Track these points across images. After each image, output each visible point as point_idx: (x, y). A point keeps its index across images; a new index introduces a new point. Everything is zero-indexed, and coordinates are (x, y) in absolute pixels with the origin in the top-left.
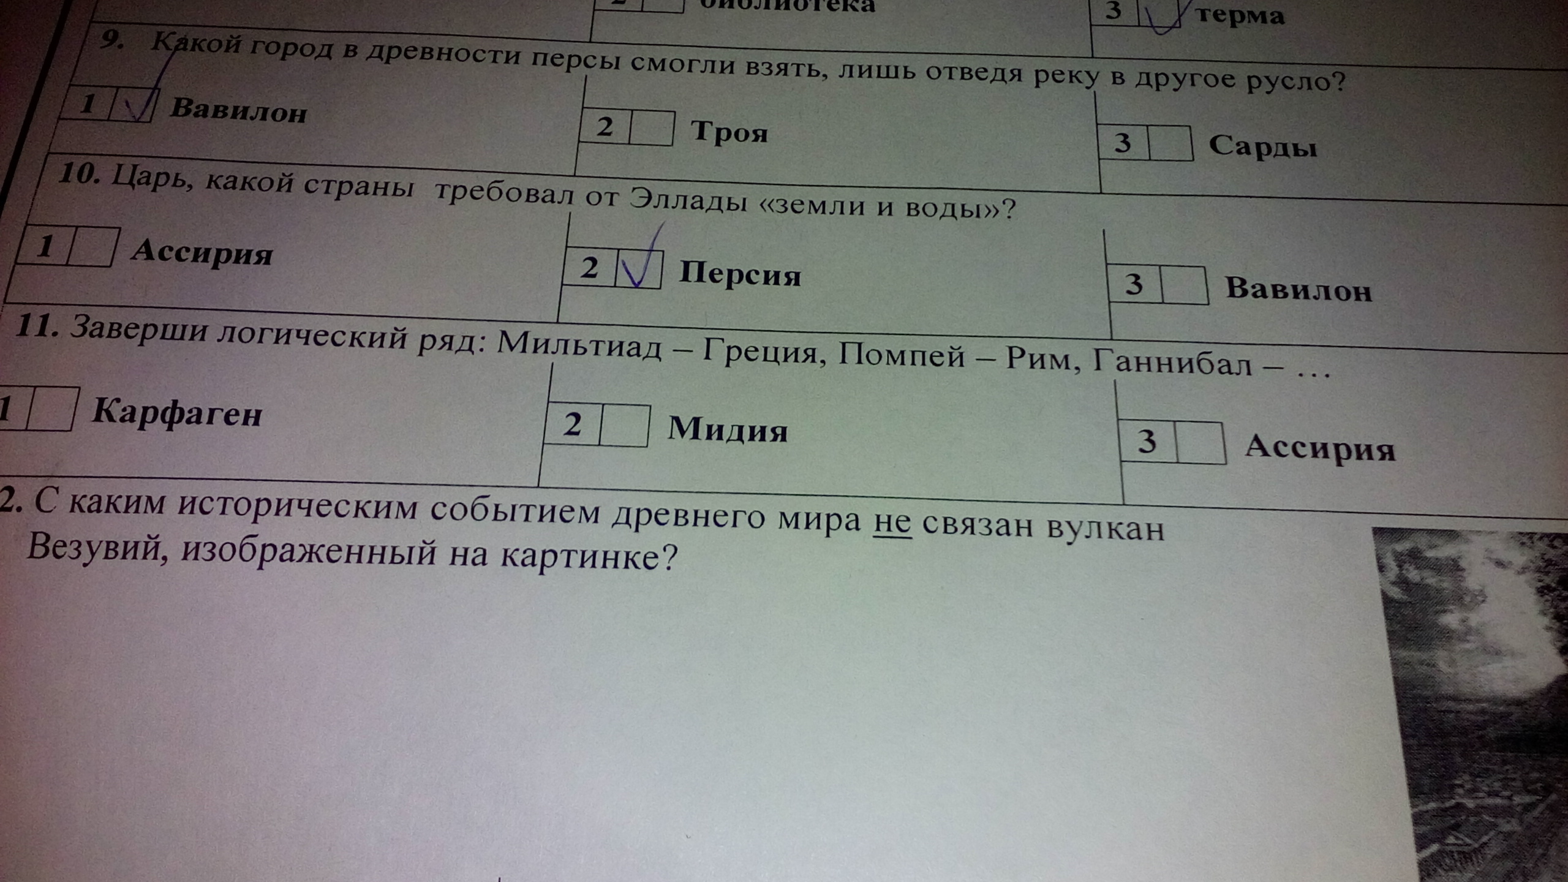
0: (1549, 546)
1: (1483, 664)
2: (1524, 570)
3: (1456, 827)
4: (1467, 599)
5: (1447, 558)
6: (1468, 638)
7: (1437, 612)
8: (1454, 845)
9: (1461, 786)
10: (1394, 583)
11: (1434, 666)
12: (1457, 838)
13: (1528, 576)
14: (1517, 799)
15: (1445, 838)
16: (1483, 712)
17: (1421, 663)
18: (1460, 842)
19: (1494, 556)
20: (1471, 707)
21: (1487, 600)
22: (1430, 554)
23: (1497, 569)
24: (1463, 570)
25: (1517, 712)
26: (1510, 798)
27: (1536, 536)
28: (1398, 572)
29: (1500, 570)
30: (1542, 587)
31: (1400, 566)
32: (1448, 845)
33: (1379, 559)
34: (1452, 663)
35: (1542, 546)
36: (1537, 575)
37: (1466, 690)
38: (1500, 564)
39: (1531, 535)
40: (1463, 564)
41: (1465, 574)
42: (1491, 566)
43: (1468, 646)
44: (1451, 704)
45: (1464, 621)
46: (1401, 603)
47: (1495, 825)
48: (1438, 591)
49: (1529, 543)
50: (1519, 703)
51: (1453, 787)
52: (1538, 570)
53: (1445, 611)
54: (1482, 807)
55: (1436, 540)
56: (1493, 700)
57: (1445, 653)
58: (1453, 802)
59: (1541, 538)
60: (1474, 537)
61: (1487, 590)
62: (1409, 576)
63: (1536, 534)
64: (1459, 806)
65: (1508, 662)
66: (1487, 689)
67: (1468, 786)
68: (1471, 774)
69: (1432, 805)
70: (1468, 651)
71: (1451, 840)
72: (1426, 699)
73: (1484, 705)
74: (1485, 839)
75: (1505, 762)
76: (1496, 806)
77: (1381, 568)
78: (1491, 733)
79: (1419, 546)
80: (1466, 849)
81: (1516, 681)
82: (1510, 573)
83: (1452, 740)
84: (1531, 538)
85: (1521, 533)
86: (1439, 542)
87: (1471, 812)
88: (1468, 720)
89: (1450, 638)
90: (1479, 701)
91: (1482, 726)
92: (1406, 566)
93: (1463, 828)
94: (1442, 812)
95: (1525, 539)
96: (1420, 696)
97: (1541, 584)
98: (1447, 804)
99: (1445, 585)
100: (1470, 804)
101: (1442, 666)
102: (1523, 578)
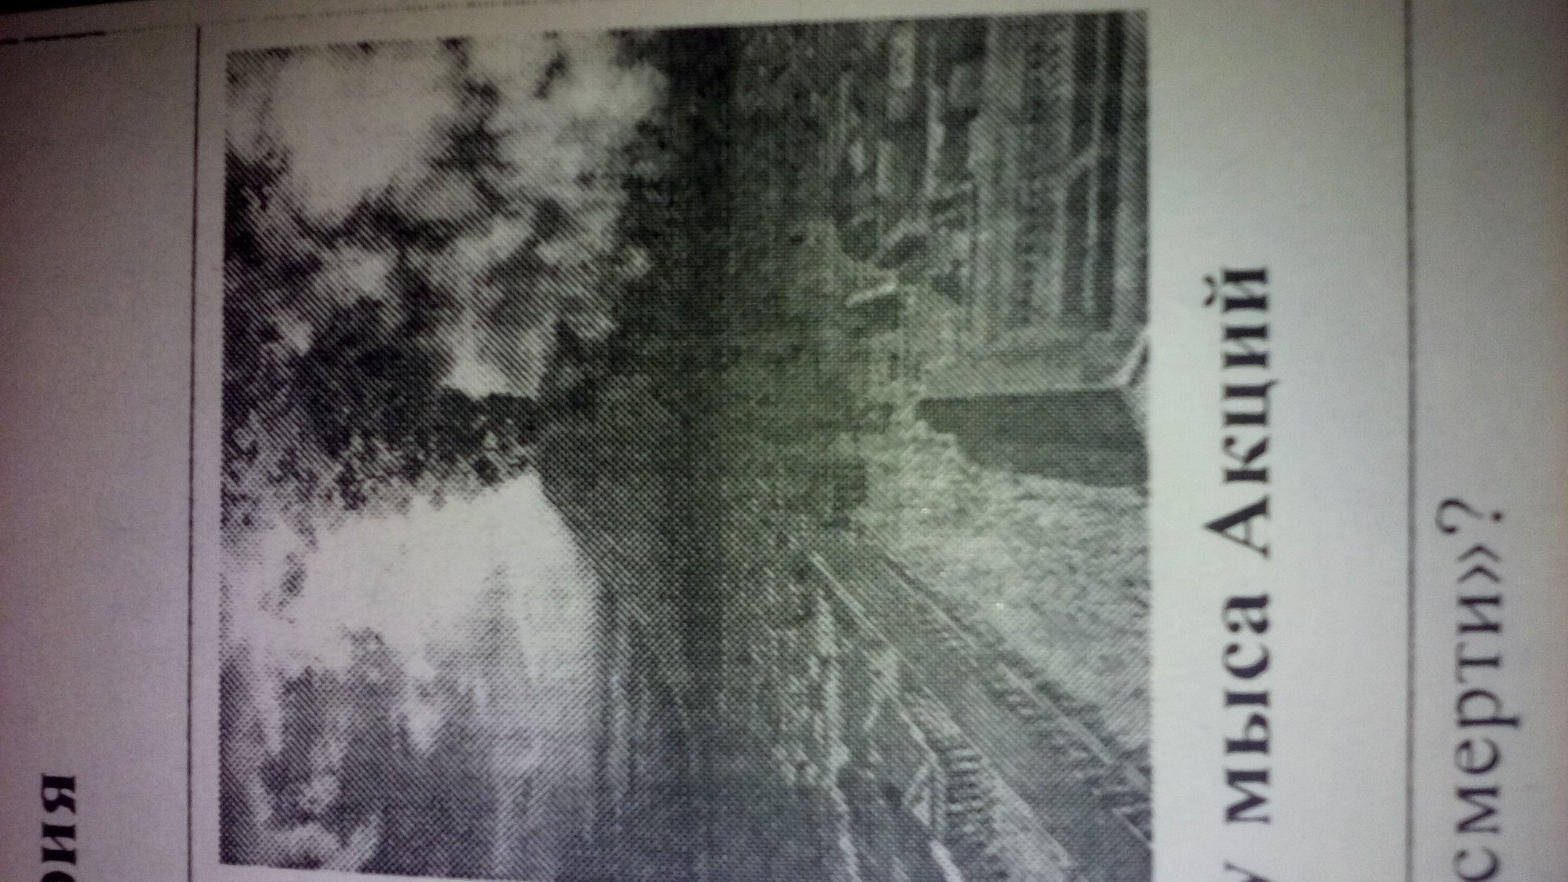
0: (250, 462)
1: (522, 665)
2: (305, 530)
3: (893, 794)
4: (374, 675)
5: (285, 705)
6: (462, 689)
7: (406, 753)
8: (933, 806)
9: (801, 767)
10: (344, 843)
11: (528, 782)
12: (918, 799)
13: (318, 521)
14: (827, 646)
15: (919, 826)
16: (631, 688)
17: (522, 811)
18: (926, 793)
19: (277, 595)
20: (621, 713)
21: (376, 630)
22: (275, 743)
23: (304, 592)
24: (308, 671)
25: (629, 608)
26: (824, 662)
27: (229, 486)
28: (319, 825)
29: (309, 586)
30: (344, 494)
31: (306, 818)
32: (934, 822)
33: (289, 863)
34: (520, 738)
35: (251, 480)
36: (316, 501)
37: (581, 719)
38: (293, 584)
39: (229, 499)
40: (295, 671)
41: (318, 668)
42: (298, 606)
43: (481, 695)
44: (616, 756)
45: (424, 694)
46: (388, 833)
47: (887, 706)
48: (357, 741)
49: (245, 507)
50: (608, 599)
51: (804, 792)
52: (305, 496)
53: (404, 734)
54: (848, 726)
55: (243, 724)
56: (606, 658)
57: (498, 750)
58: (837, 795)
59: (234, 475)
60: (236, 636)
61: (355, 625)
62: (327, 801)
63: (224, 485)
64: (847, 780)
65: (515, 610)
66: (578, 668)
67: (801, 756)
68: (775, 741)
69: (845, 843)
70: (493, 698)
71: (922, 812)
72: (605, 815)
73: (615, 679)
74: (918, 735)
75: (745, 659)
76: (845, 695)
77: (311, 862)
78: (678, 677)
79: (258, 763)
80: (942, 781)
81: (559, 596)
82: (313, 564)
83: (697, 769)
84: (234, 499)
85: (224, 520)
86: (247, 712)
87: (859, 757)
88: (650, 725)
89: (464, 735)
90: (606, 693)
91: (665, 698)
92: (304, 803)
93: (895, 779)
94: (863, 825)
95: (238, 514)
96: (598, 826)
97: (336, 495)
98: (843, 808)
99: (343, 722)
100: (839, 756)
101: (528, 761)
102: (322, 535)
